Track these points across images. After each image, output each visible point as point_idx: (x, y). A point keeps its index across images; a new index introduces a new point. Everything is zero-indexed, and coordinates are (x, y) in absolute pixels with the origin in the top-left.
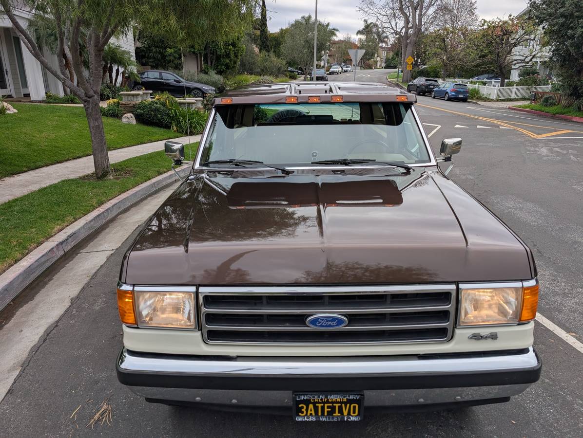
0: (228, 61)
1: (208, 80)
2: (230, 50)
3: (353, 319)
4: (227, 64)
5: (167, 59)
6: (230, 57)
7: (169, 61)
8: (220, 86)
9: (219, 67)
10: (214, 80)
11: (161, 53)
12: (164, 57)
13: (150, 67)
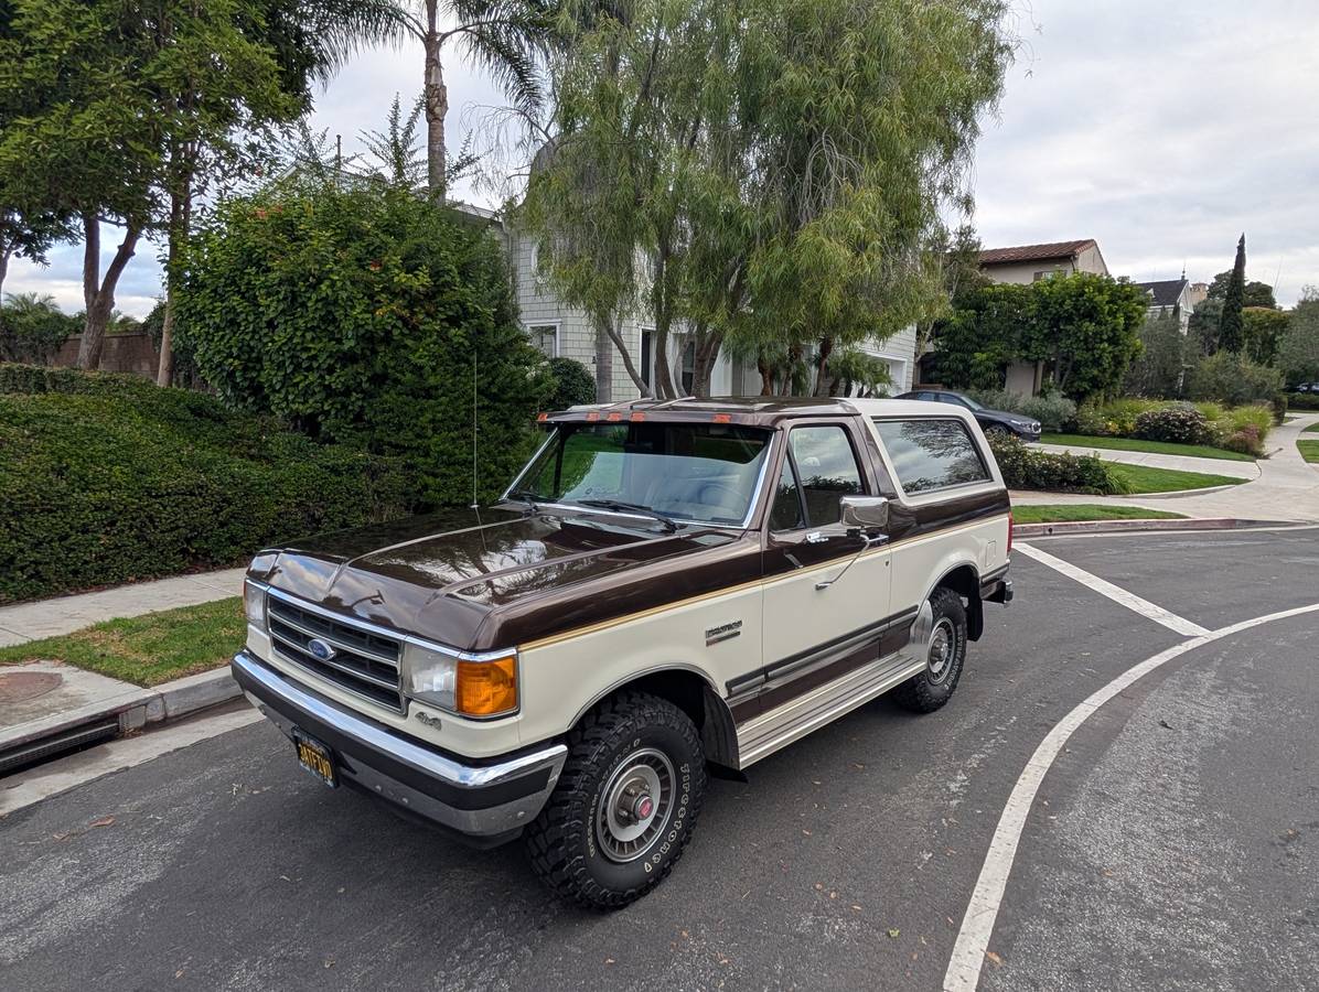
0: (1096, 372)
1: (1041, 409)
2: (1104, 350)
3: (342, 656)
4: (1095, 378)
5: (972, 370)
6: (1101, 365)
7: (977, 375)
8: (1067, 420)
9: (1076, 384)
10: (1053, 408)
11: (963, 361)
12: (968, 367)
13: (941, 385)
